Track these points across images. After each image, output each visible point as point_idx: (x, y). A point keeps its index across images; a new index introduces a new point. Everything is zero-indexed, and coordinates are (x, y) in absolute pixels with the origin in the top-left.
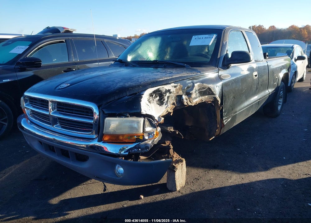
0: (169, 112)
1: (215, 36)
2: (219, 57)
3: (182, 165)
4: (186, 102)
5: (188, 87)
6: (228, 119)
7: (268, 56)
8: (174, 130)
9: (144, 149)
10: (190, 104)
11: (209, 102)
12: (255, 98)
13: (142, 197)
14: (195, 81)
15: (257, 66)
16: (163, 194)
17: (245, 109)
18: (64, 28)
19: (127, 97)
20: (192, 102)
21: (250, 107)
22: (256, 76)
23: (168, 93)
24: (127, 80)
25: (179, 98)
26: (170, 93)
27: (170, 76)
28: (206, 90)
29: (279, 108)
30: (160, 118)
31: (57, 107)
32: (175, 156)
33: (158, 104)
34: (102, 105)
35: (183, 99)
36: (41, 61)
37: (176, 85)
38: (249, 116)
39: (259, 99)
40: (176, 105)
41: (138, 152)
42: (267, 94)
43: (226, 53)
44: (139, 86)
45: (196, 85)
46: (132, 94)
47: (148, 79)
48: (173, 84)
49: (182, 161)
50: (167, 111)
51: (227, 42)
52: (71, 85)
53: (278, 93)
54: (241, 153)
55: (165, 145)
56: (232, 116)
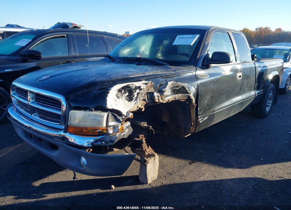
0: (140, 108)
1: (198, 36)
2: (198, 57)
3: (154, 159)
4: (157, 99)
5: (161, 85)
6: (204, 117)
7: (256, 58)
8: (147, 126)
9: (108, 142)
10: (161, 101)
11: (183, 100)
12: (239, 98)
13: (113, 187)
14: (169, 79)
15: (242, 67)
16: (134, 186)
17: (225, 108)
18: (72, 24)
19: (96, 91)
20: (164, 100)
21: (231, 107)
22: (240, 77)
23: (138, 89)
24: (101, 75)
25: (151, 95)
26: (140, 89)
27: (142, 73)
28: (180, 89)
29: (268, 109)
30: (128, 113)
31: (35, 98)
32: (148, 150)
33: (127, 100)
34: (69, 98)
35: (154, 96)
36: (41, 54)
37: (147, 82)
38: (231, 115)
39: (243, 100)
40: (147, 102)
41: (102, 145)
42: (253, 95)
43: (206, 53)
44: (109, 81)
45: (169, 83)
46: (101, 89)
47: (121, 75)
48: (144, 82)
49: (154, 156)
50: (138, 107)
51: (209, 42)
52: (51, 77)
53: (267, 94)
54: (220, 152)
55: (139, 139)
56: (209, 115)
